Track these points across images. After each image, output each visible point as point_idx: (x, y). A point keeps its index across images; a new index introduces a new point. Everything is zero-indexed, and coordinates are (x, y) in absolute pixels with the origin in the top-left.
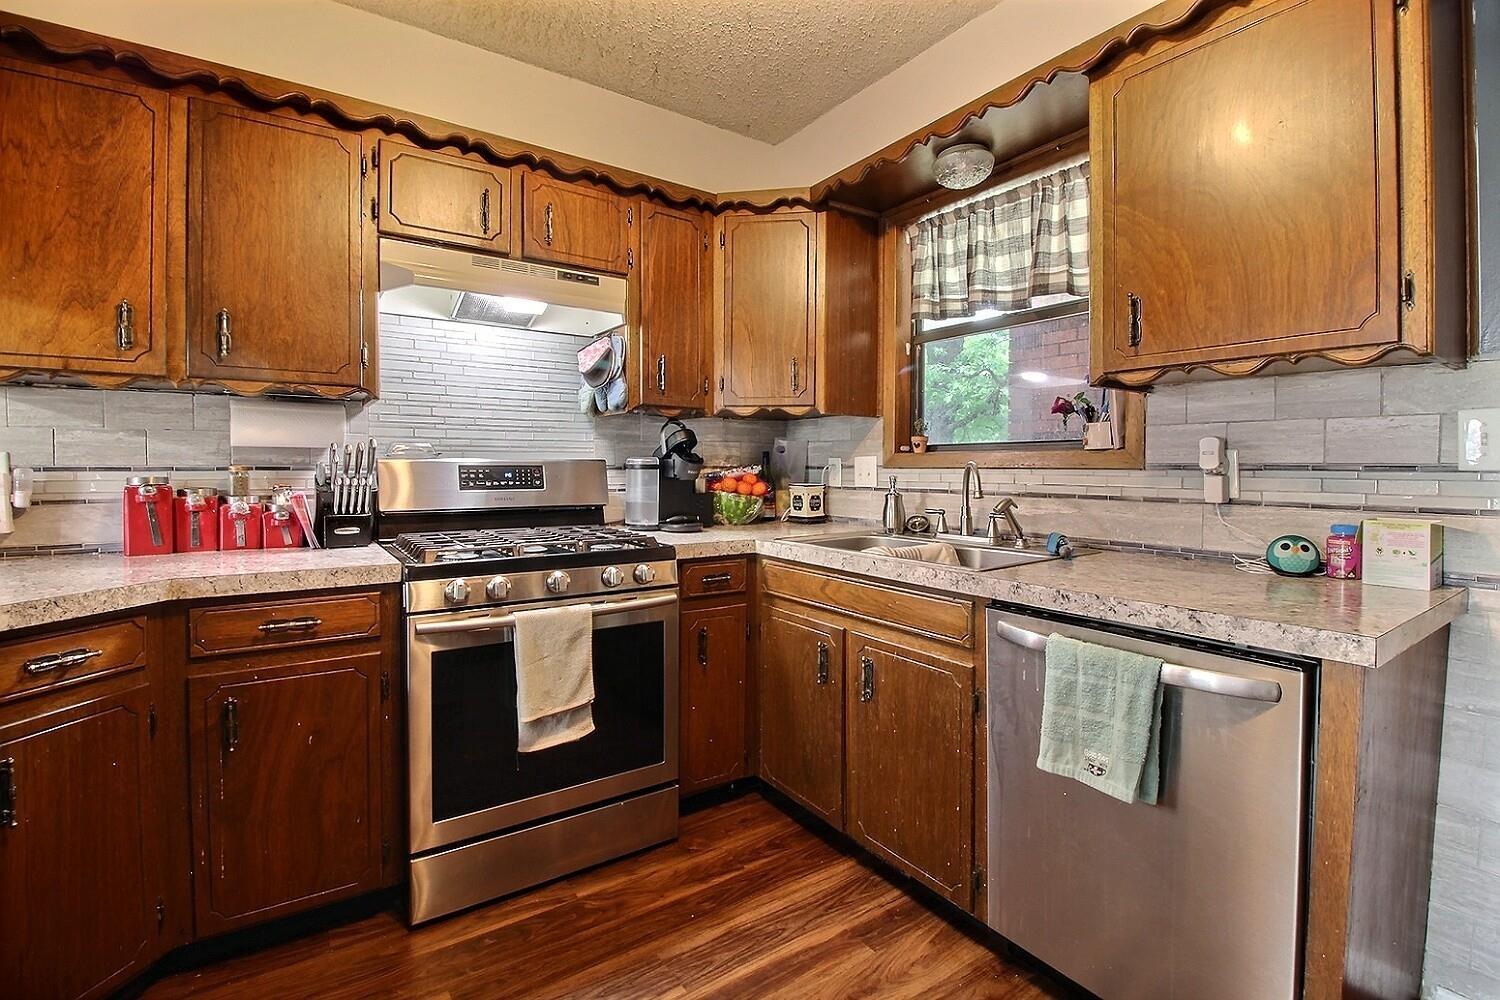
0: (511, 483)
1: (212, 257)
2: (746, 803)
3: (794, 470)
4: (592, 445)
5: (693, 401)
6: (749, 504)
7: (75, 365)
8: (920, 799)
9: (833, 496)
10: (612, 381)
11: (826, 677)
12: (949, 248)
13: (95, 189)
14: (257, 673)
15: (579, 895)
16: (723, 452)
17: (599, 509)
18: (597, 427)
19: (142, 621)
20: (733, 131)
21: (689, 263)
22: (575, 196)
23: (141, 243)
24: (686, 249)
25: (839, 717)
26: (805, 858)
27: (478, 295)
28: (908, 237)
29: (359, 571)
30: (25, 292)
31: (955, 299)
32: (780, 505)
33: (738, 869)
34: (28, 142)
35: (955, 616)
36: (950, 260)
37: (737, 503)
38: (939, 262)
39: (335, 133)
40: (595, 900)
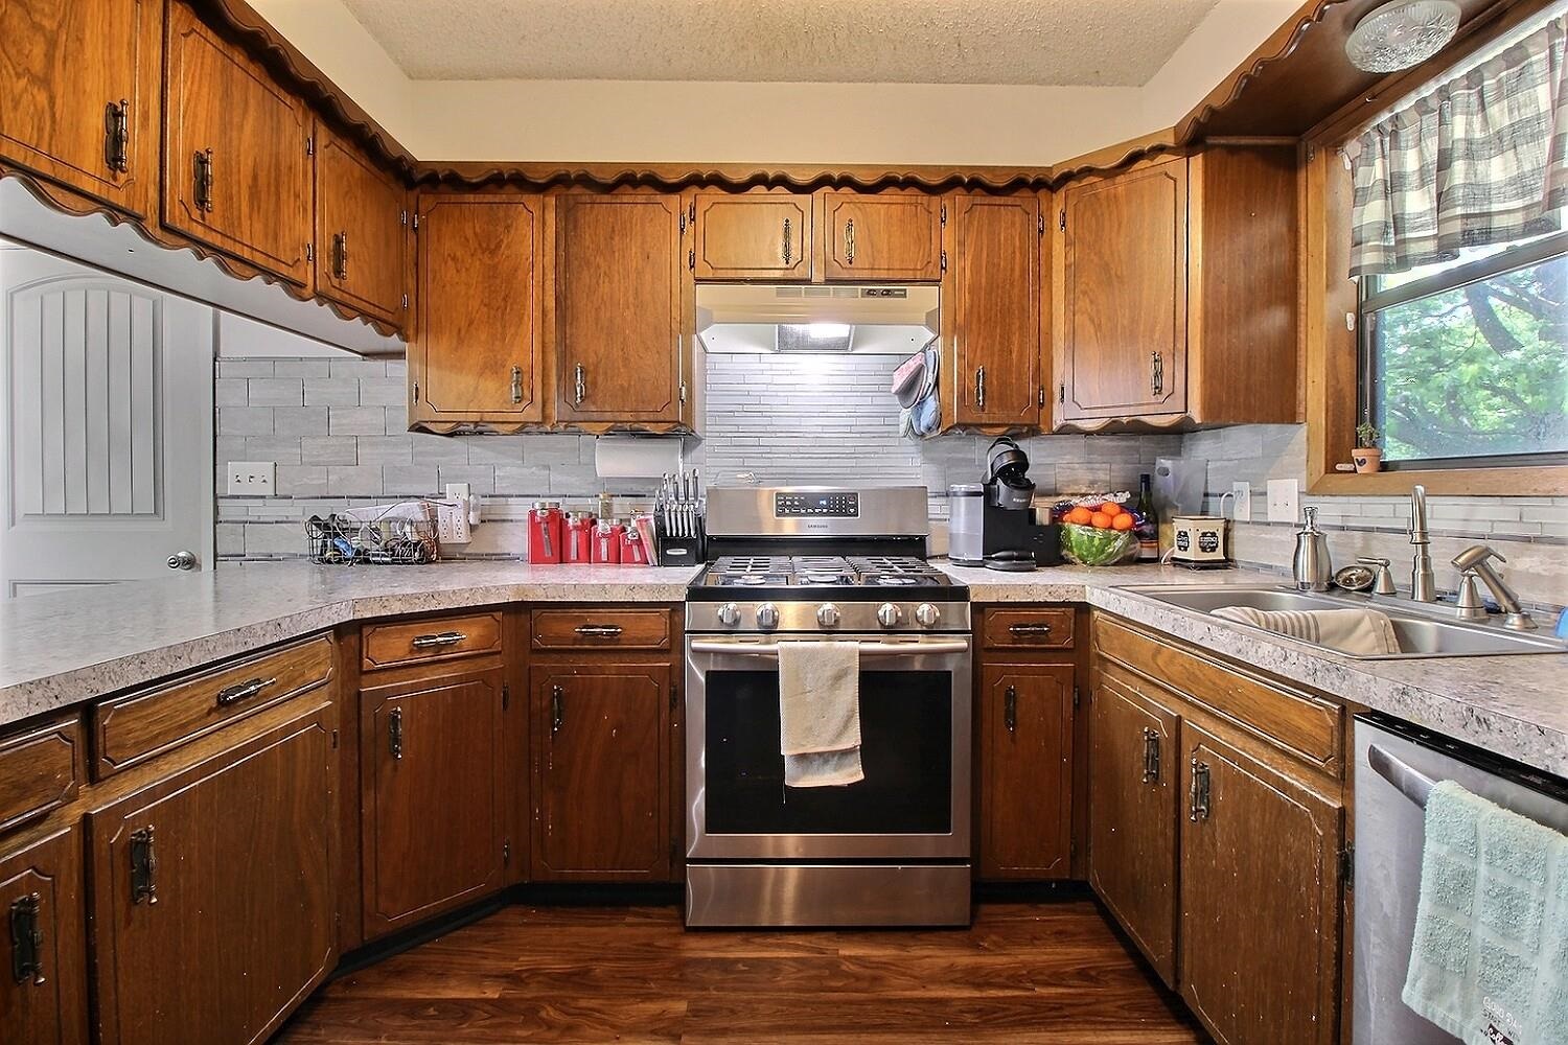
0: (825, 511)
1: (571, 324)
2: (1074, 912)
3: (1183, 496)
4: (918, 470)
5: (1025, 417)
6: (1108, 541)
7: (487, 417)
8: (1266, 984)
9: (1238, 534)
10: (922, 402)
11: (1156, 776)
12: (1411, 162)
13: (498, 281)
14: (577, 668)
15: (841, 952)
16: (1083, 475)
17: (922, 539)
18: (924, 451)
19: (499, 615)
20: (1080, 84)
21: (1018, 254)
22: (879, 206)
23: (526, 318)
24: (1013, 238)
25: (1170, 833)
26: (1122, 1007)
27: (794, 326)
28: (1347, 161)
29: (652, 588)
30: (459, 365)
31: (1422, 236)
32: (1164, 543)
33: (1029, 989)
34: (458, 254)
35: (1316, 724)
36: (1414, 179)
37: (1091, 539)
38: (1393, 185)
39: (659, 198)
40: (853, 964)
